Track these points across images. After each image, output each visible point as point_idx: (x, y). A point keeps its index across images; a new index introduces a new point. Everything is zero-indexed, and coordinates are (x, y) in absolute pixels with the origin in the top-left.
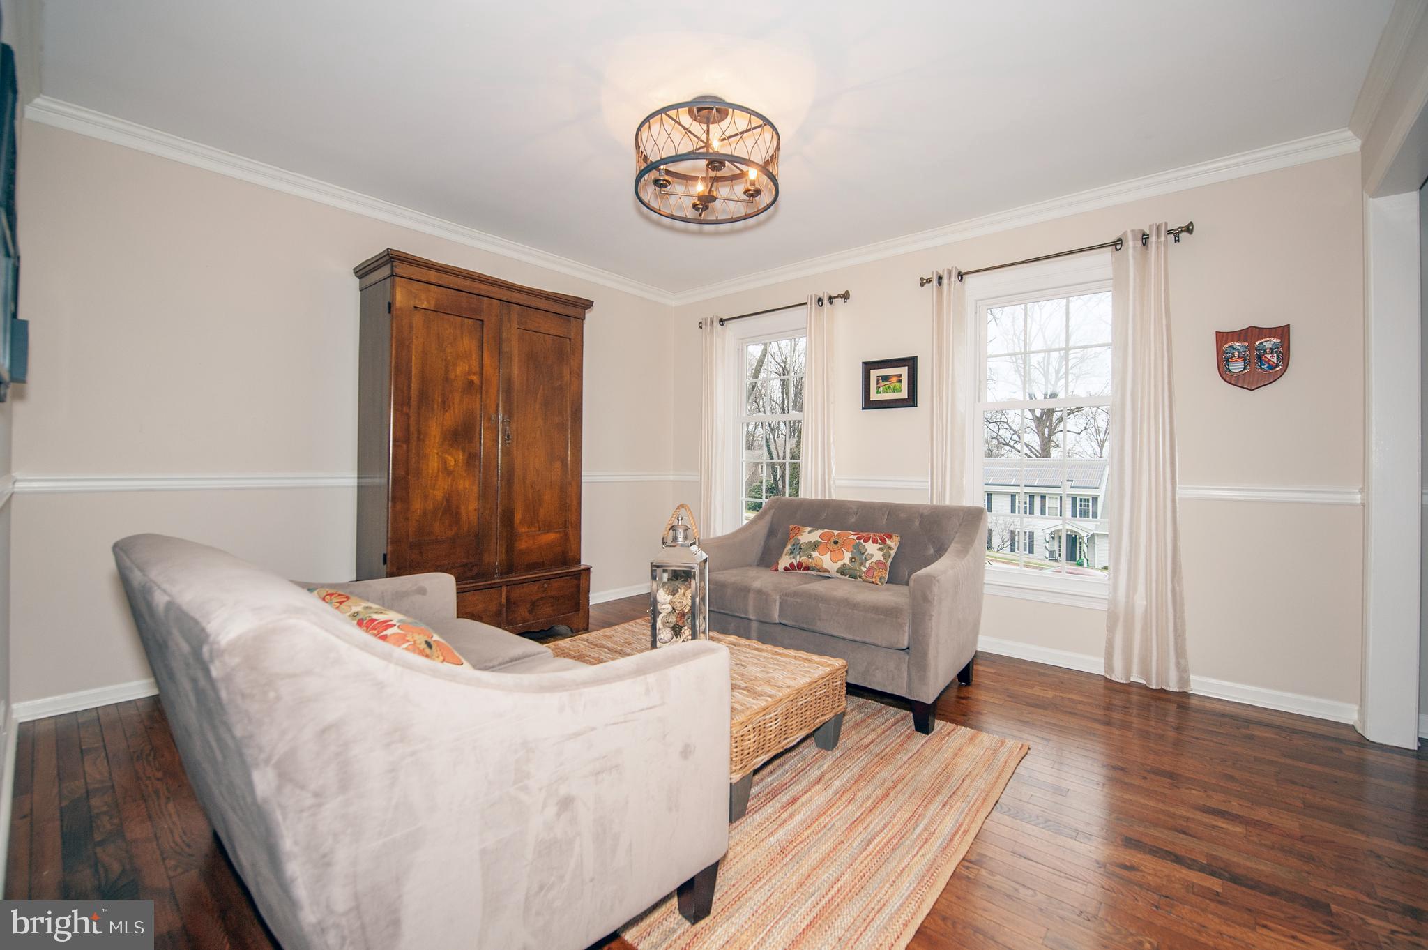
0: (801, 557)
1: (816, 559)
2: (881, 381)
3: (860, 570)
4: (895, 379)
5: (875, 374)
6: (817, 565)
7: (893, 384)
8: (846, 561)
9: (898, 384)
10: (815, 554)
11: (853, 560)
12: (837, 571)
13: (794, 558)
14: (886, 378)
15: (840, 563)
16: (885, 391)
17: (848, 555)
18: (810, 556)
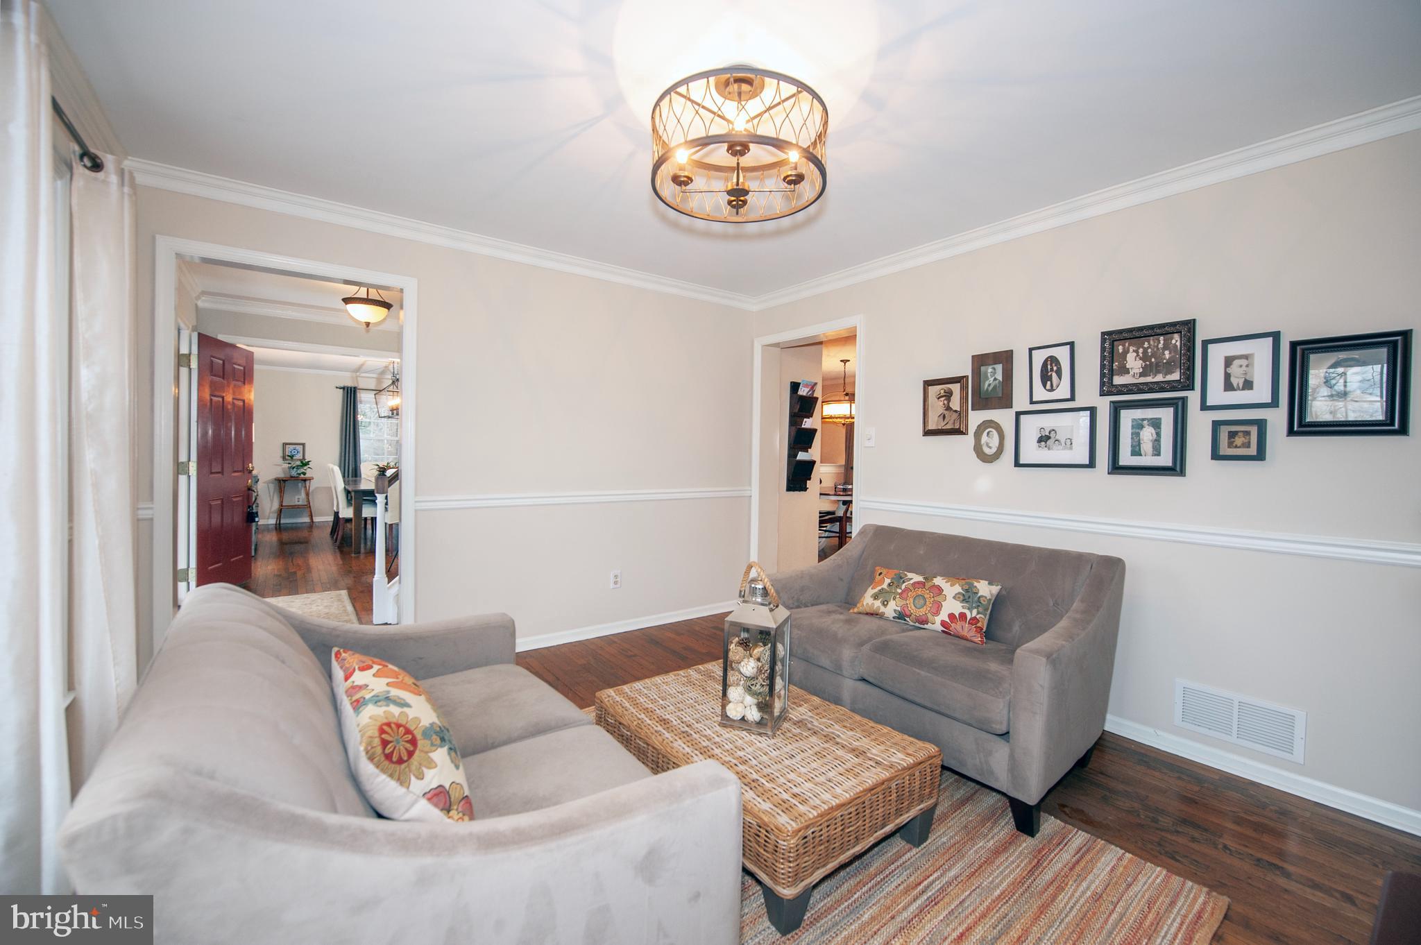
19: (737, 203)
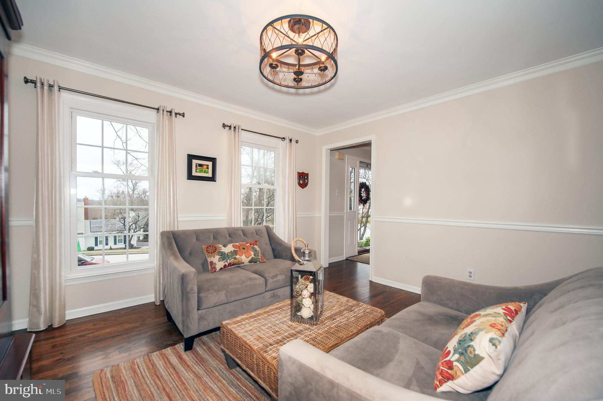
0: (230, 260)
1: (238, 259)
2: (198, 166)
3: (259, 258)
4: (205, 167)
5: (195, 162)
6: (239, 261)
7: (204, 169)
8: (253, 256)
9: (207, 169)
10: (238, 257)
11: (255, 255)
12: (248, 262)
13: (226, 262)
14: (201, 165)
15: (250, 258)
16: (200, 172)
17: (252, 253)
18: (235, 258)
19: (298, 80)
